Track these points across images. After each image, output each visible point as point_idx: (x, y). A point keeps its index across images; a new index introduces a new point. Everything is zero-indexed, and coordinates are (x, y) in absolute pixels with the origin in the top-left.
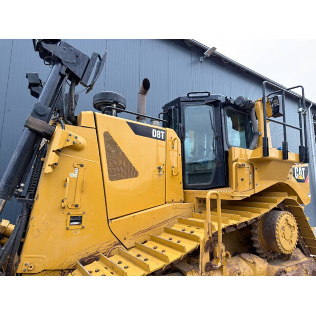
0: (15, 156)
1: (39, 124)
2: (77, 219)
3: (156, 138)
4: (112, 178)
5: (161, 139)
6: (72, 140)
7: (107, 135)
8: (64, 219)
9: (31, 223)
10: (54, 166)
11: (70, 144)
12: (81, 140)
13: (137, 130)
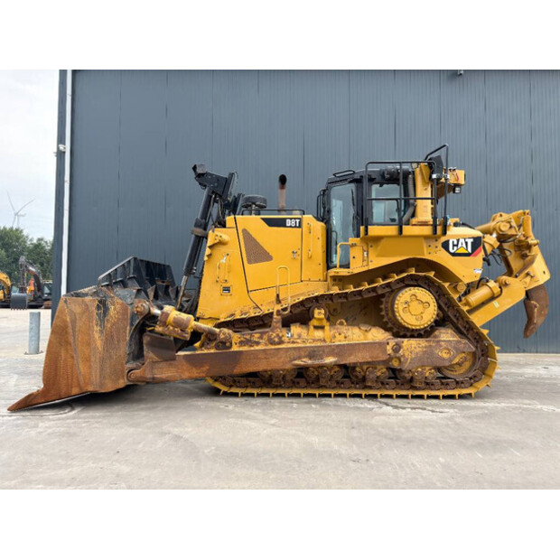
0: (189, 252)
1: (199, 231)
2: (227, 289)
3: (291, 227)
4: (250, 262)
5: (296, 227)
6: (218, 239)
7: (244, 231)
8: (219, 288)
9: (201, 290)
10: (209, 256)
11: (217, 241)
12: (225, 238)
13: (271, 223)
